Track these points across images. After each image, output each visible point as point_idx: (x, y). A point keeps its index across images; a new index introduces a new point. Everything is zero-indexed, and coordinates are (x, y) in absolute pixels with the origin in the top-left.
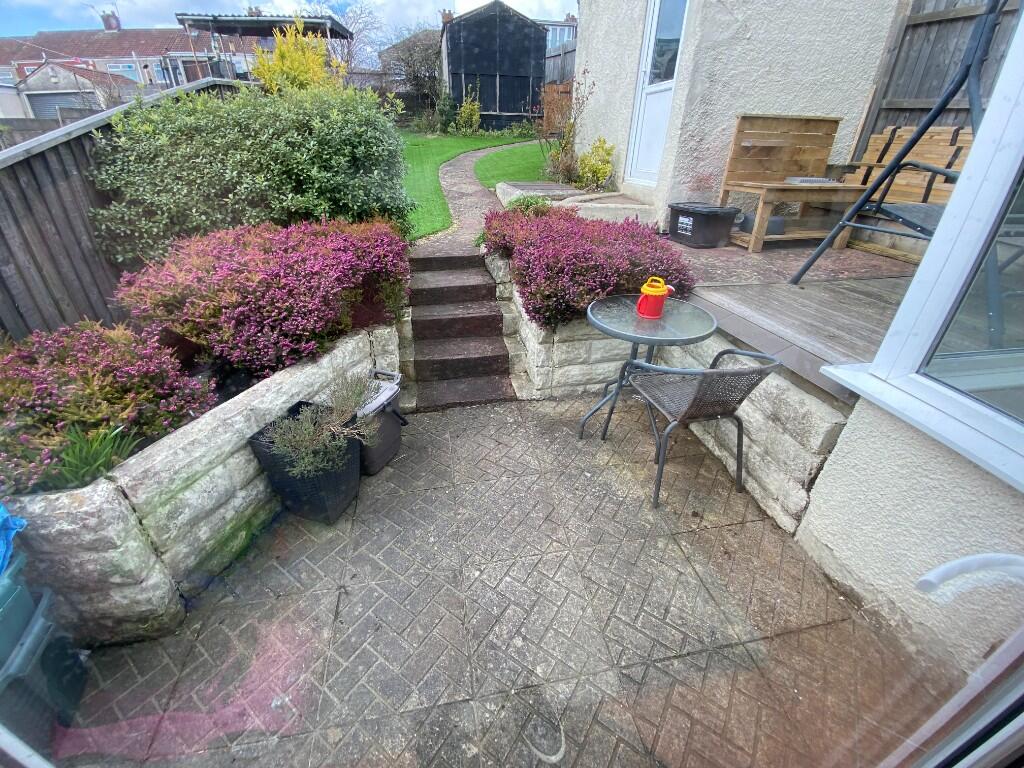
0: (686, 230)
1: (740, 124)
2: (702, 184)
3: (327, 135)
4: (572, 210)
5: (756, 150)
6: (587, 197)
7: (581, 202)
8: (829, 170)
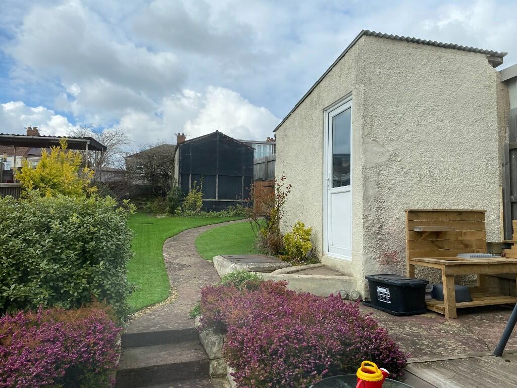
0: (385, 298)
1: (409, 217)
2: (389, 259)
3: (63, 233)
4: (282, 284)
5: (427, 234)
6: (294, 268)
7: (288, 273)
8: (490, 247)
